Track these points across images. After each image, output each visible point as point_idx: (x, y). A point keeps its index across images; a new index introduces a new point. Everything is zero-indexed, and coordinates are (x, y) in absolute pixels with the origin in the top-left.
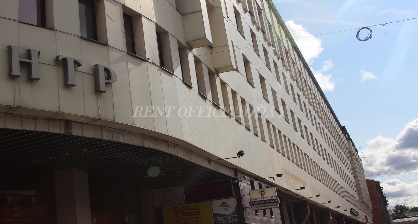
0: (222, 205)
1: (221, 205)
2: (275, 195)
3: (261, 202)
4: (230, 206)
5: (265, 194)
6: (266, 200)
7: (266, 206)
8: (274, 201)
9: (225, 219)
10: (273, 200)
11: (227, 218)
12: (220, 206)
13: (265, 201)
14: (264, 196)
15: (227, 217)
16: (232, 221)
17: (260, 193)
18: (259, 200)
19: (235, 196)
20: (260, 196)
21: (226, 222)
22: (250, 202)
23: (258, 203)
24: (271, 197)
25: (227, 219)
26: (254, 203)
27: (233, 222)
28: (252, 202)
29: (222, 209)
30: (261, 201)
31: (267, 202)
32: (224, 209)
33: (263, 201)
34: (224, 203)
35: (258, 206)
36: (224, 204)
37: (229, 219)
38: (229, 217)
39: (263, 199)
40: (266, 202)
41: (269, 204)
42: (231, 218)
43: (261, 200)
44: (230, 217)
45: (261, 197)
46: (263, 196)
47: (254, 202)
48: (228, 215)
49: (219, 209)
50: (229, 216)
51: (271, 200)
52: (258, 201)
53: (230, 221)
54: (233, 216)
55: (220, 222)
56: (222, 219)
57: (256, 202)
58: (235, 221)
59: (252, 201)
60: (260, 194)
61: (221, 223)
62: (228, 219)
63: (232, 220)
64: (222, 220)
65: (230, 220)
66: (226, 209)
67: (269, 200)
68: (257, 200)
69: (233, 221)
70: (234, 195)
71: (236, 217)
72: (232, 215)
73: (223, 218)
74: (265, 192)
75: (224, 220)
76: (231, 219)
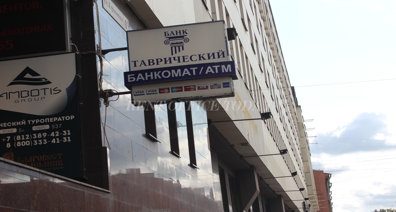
0: (20, 79)
1: (16, 79)
2: (224, 50)
3: (166, 74)
4: (49, 82)
5: (186, 45)
6: (188, 67)
7: (187, 89)
8: (220, 69)
9: (27, 130)
10: (216, 67)
11: (34, 128)
12: (12, 84)
13: (182, 68)
14: (181, 54)
15: (35, 124)
16: (49, 138)
17: (166, 43)
18: (162, 65)
19: (73, 47)
20: (165, 52)
21: (27, 143)
22: (126, 74)
23: (157, 75)
24: (206, 57)
25: (32, 132)
26: (140, 77)
27: (54, 141)
28: (136, 73)
29: (20, 94)
30: (170, 69)
31: (191, 72)
32: (25, 94)
33: (176, 68)
34: (28, 70)
35: (157, 88)
36: (28, 76)
37: (42, 132)
38: (39, 124)
39: (175, 64)
40: (186, 72)
41: (198, 84)
42: (47, 127)
43: (168, 65)
44: (45, 124)
45: (168, 55)
46: (179, 54)
47: (143, 72)
48: (40, 117)
49: (8, 95)
50: (42, 121)
51: (206, 66)
52: (157, 70)
53: (42, 138)
54: (55, 119)
55: (6, 142)
56: (15, 130)
57: (149, 71)
58: (61, 137)
59: (133, 69)
60: (169, 47)
61: (9, 145)
62: (37, 132)
63: (53, 134)
64: (12, 135)
65: (45, 135)
66: (35, 93)
67: (199, 66)
68: (155, 66)
69: (55, 137)
70: (69, 44)
71: (65, 125)
72: (53, 116)
73: (17, 127)
74: (187, 40)
75: (20, 134)
76: (48, 131)
